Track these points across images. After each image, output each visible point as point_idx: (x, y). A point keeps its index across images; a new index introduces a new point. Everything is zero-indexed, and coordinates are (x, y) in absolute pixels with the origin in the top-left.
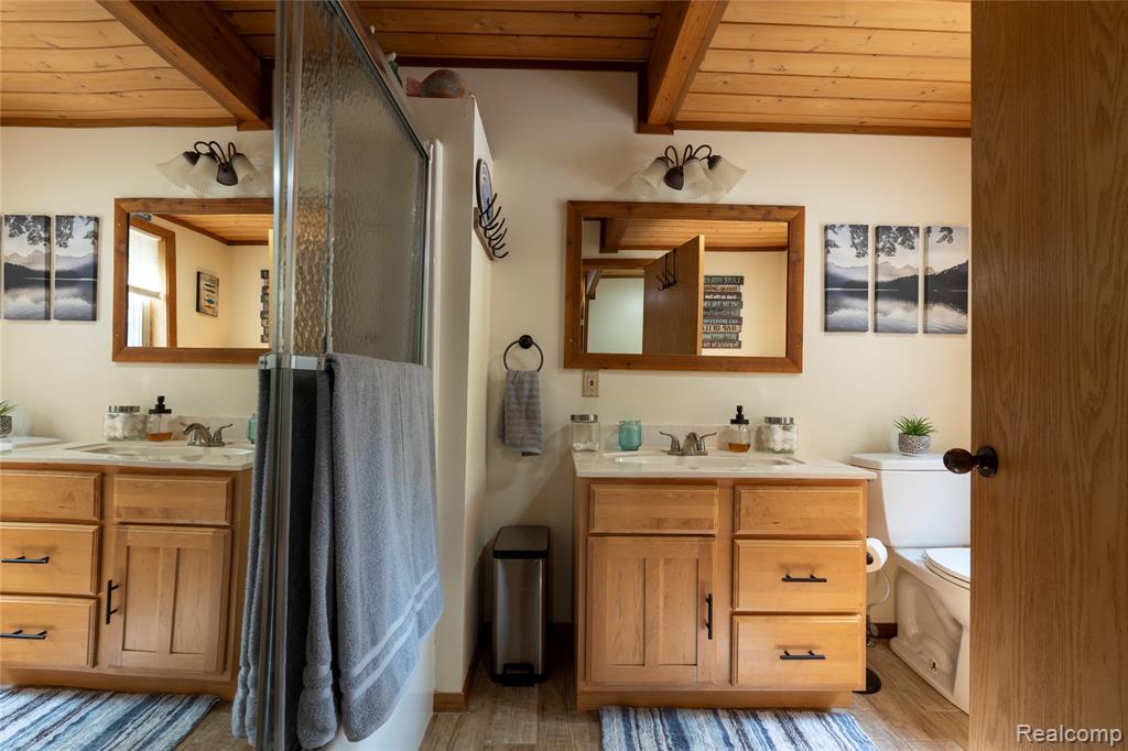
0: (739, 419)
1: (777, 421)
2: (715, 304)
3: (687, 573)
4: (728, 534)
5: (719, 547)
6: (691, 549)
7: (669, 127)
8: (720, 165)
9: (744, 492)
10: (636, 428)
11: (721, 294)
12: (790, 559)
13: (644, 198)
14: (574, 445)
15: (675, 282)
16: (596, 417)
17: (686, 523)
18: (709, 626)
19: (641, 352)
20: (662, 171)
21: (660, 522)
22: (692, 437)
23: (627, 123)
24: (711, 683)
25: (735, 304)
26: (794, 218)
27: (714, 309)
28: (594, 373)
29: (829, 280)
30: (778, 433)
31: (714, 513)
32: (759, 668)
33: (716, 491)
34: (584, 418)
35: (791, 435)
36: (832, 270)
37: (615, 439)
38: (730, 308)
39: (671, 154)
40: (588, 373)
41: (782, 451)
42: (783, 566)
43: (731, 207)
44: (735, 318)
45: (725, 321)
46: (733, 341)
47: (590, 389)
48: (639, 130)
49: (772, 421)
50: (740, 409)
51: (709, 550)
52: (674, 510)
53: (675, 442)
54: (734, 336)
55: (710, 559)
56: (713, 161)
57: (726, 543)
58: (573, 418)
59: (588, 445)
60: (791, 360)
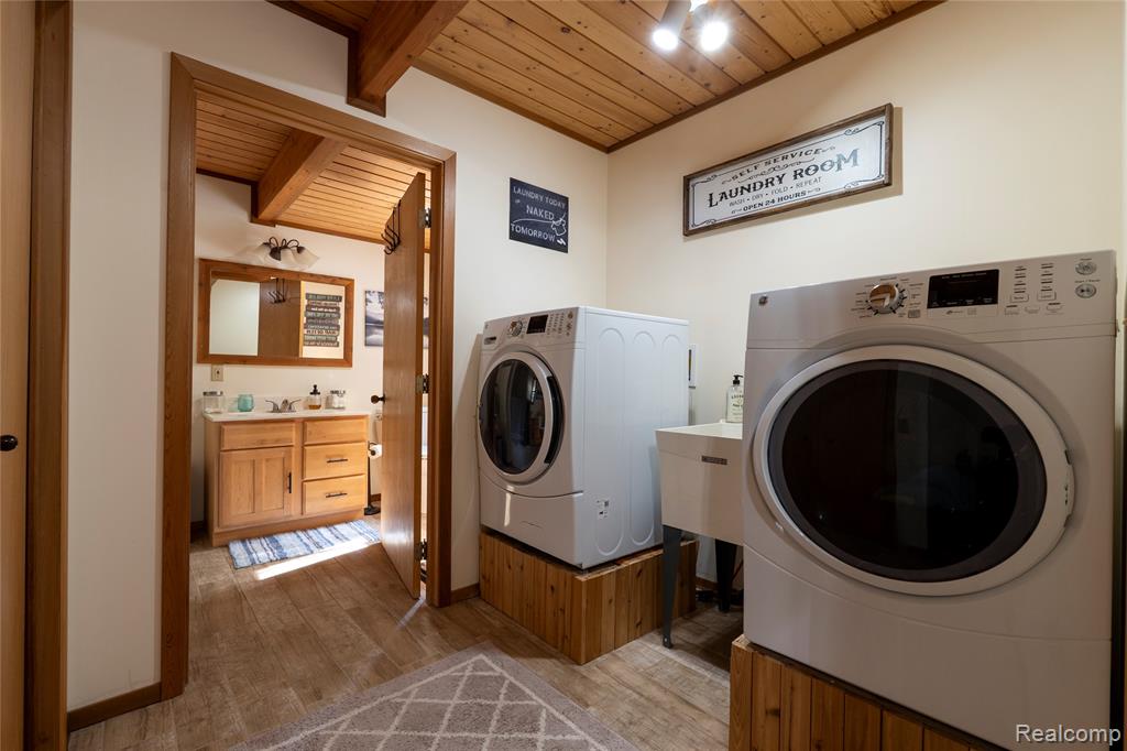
0: (315, 392)
1: (337, 392)
2: (319, 314)
3: (279, 465)
4: (300, 445)
5: (295, 452)
6: (281, 453)
7: (273, 223)
8: (304, 253)
9: (308, 424)
10: (250, 399)
11: (324, 307)
12: (330, 454)
13: (254, 263)
14: (207, 409)
15: (284, 300)
16: (222, 393)
17: (277, 441)
18: (290, 488)
19: (256, 354)
20: (268, 250)
21: (263, 441)
22: (286, 402)
23: (243, 216)
24: (291, 516)
25: (335, 315)
26: (349, 285)
27: (318, 318)
28: (220, 366)
29: (368, 320)
30: (336, 398)
31: (293, 435)
32: (316, 506)
33: (294, 425)
34: (213, 393)
35: (344, 399)
36: (369, 314)
37: (236, 405)
38: (331, 318)
39: (273, 241)
40: (215, 366)
41: (339, 408)
42: (327, 457)
43: (312, 275)
44: (334, 325)
45: (327, 327)
46: (334, 342)
47: (217, 376)
48: (252, 221)
49: (333, 392)
50: (315, 387)
51: (290, 452)
52: (270, 435)
53: (275, 405)
54: (333, 339)
55: (291, 457)
56: (300, 249)
57: (299, 449)
58: (205, 394)
59: (217, 410)
60: (347, 361)
